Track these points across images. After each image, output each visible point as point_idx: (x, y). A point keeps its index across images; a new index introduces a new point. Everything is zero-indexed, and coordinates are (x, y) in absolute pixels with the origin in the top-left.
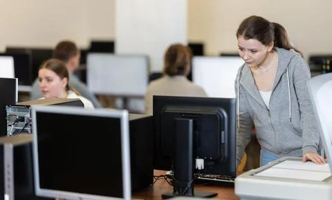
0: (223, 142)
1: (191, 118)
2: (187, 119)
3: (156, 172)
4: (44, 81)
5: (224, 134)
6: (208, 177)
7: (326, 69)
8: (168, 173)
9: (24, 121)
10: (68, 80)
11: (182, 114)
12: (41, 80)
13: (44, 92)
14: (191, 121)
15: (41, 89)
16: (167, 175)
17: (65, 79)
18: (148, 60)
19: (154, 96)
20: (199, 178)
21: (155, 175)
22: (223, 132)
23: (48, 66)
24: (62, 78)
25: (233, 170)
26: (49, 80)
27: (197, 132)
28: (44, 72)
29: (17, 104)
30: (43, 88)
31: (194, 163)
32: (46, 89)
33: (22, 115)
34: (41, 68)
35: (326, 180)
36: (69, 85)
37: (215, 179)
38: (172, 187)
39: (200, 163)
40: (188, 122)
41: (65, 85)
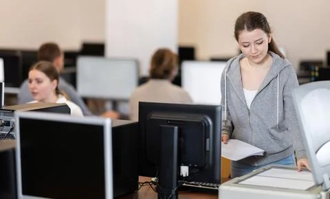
0: (208, 149)
1: (176, 125)
2: (172, 126)
3: (142, 179)
4: (34, 82)
5: (209, 142)
6: (192, 184)
7: (315, 76)
8: (153, 179)
9: (9, 126)
10: (58, 82)
11: (167, 121)
12: (31, 82)
13: (34, 94)
14: (176, 128)
15: (31, 91)
16: (152, 182)
17: (55, 81)
18: (137, 64)
19: (140, 103)
20: (184, 184)
21: (140, 181)
22: (208, 140)
23: (39, 68)
24: (52, 80)
25: (217, 178)
26: (39, 81)
27: (182, 139)
28: (34, 73)
29: (3, 108)
30: (33, 89)
31: (179, 170)
32: (36, 91)
33: (8, 120)
34: (32, 69)
35: (309, 190)
36: (59, 88)
37: (200, 186)
38: (157, 194)
39: (185, 170)
40: (173, 129)
41: (54, 88)
